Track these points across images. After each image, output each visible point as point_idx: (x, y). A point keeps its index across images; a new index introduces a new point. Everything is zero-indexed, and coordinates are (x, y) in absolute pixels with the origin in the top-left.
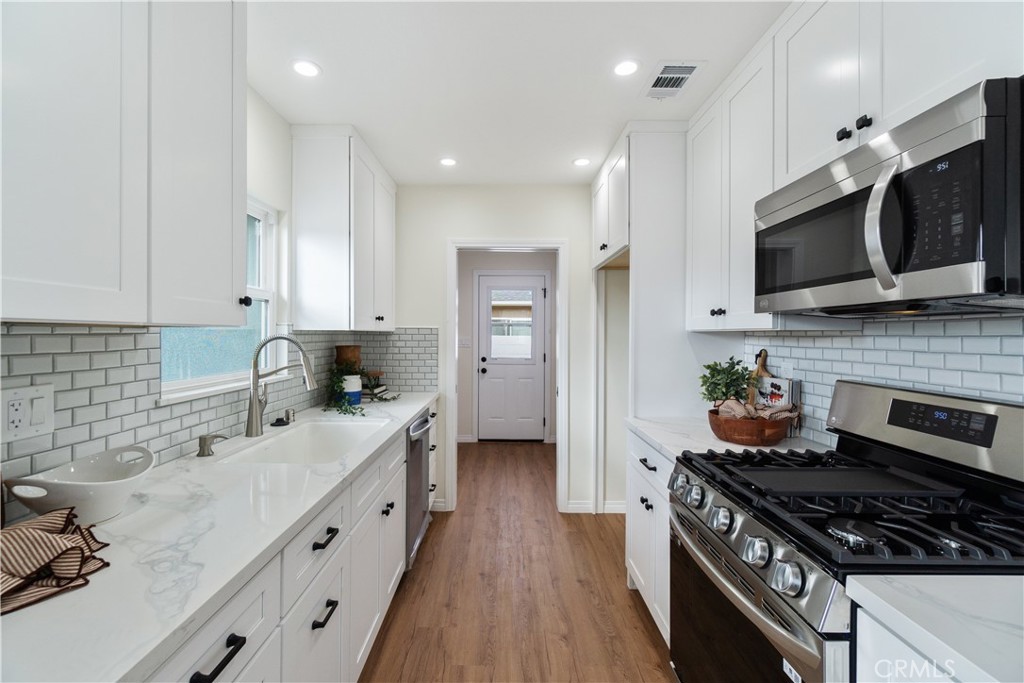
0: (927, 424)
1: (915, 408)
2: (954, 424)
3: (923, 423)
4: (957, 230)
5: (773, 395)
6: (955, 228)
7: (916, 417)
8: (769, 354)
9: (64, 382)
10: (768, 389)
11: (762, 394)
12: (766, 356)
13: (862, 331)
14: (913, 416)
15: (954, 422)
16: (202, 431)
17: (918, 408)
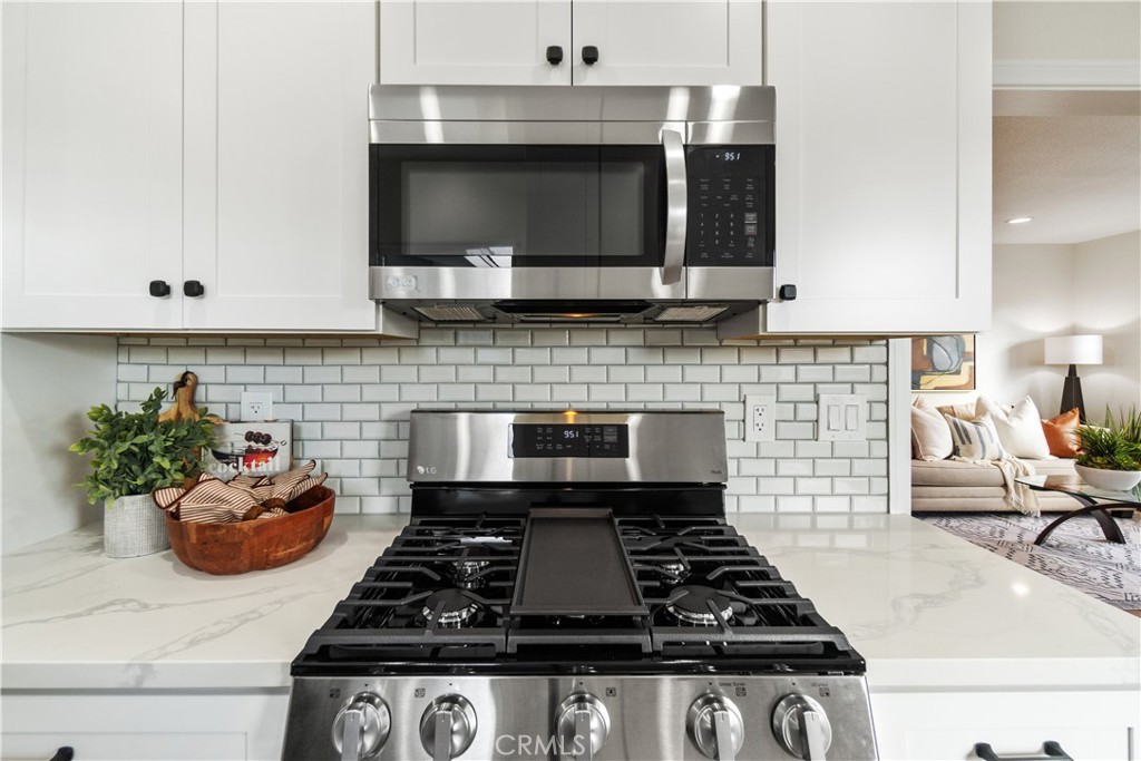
0: (559, 447)
1: (540, 431)
2: (587, 440)
3: (554, 446)
4: (751, 230)
5: (250, 455)
6: (748, 227)
7: (545, 442)
8: (201, 380)
10: (241, 445)
11: (220, 456)
12: (196, 383)
13: (418, 341)
14: (539, 442)
15: (587, 439)
17: (545, 430)
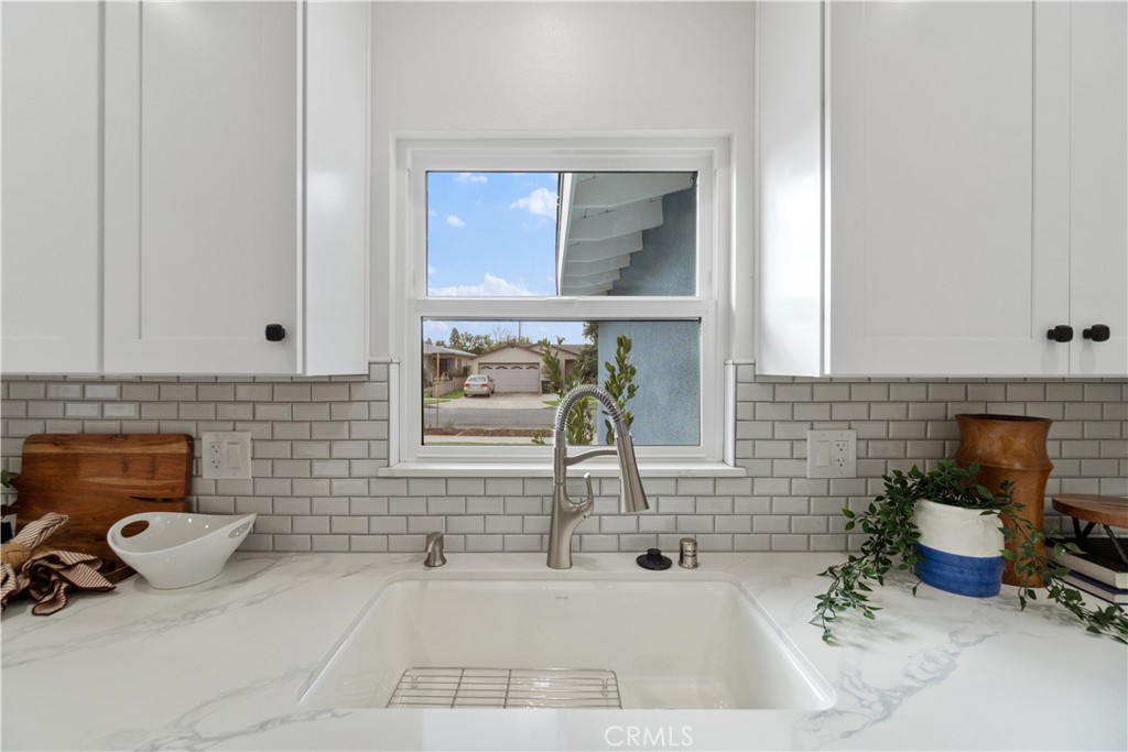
9: (263, 430)
16: (436, 525)
